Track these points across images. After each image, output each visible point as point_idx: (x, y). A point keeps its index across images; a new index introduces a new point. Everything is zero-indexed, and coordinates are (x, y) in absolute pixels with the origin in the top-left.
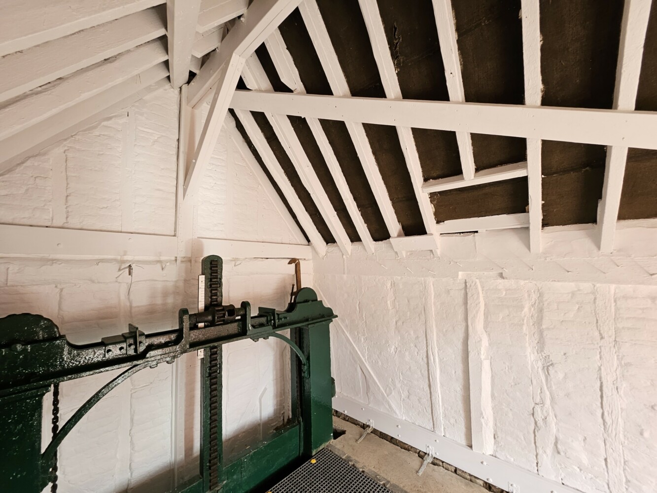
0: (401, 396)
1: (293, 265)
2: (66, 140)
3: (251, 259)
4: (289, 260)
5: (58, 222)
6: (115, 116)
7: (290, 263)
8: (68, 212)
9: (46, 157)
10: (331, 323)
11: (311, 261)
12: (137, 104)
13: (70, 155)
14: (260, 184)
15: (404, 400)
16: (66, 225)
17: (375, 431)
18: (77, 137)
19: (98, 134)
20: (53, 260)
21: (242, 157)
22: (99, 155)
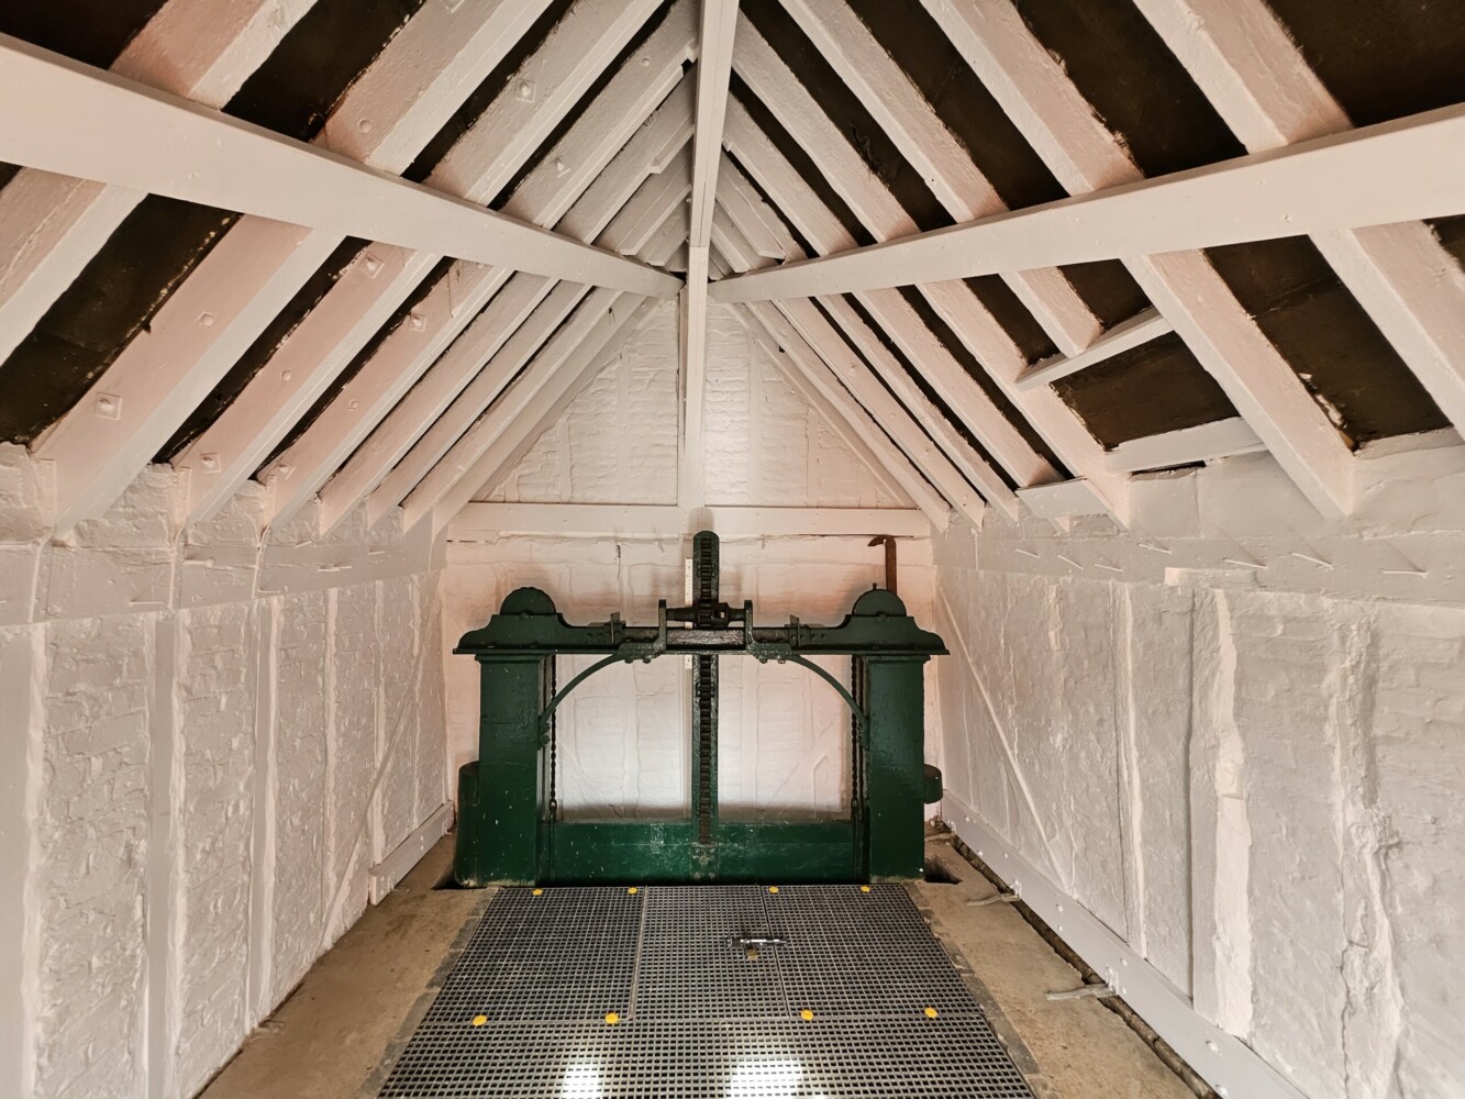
0: (1072, 847)
1: (881, 548)
2: (567, 407)
3: (792, 537)
4: (870, 539)
5: (565, 498)
6: (608, 364)
7: (872, 544)
8: (572, 485)
9: (554, 429)
10: (928, 663)
11: (928, 541)
12: (629, 339)
13: (572, 422)
14: (812, 407)
15: (1077, 857)
16: (572, 500)
17: (1020, 906)
18: (576, 401)
19: (593, 390)
20: (562, 537)
21: (776, 366)
22: (596, 415)
